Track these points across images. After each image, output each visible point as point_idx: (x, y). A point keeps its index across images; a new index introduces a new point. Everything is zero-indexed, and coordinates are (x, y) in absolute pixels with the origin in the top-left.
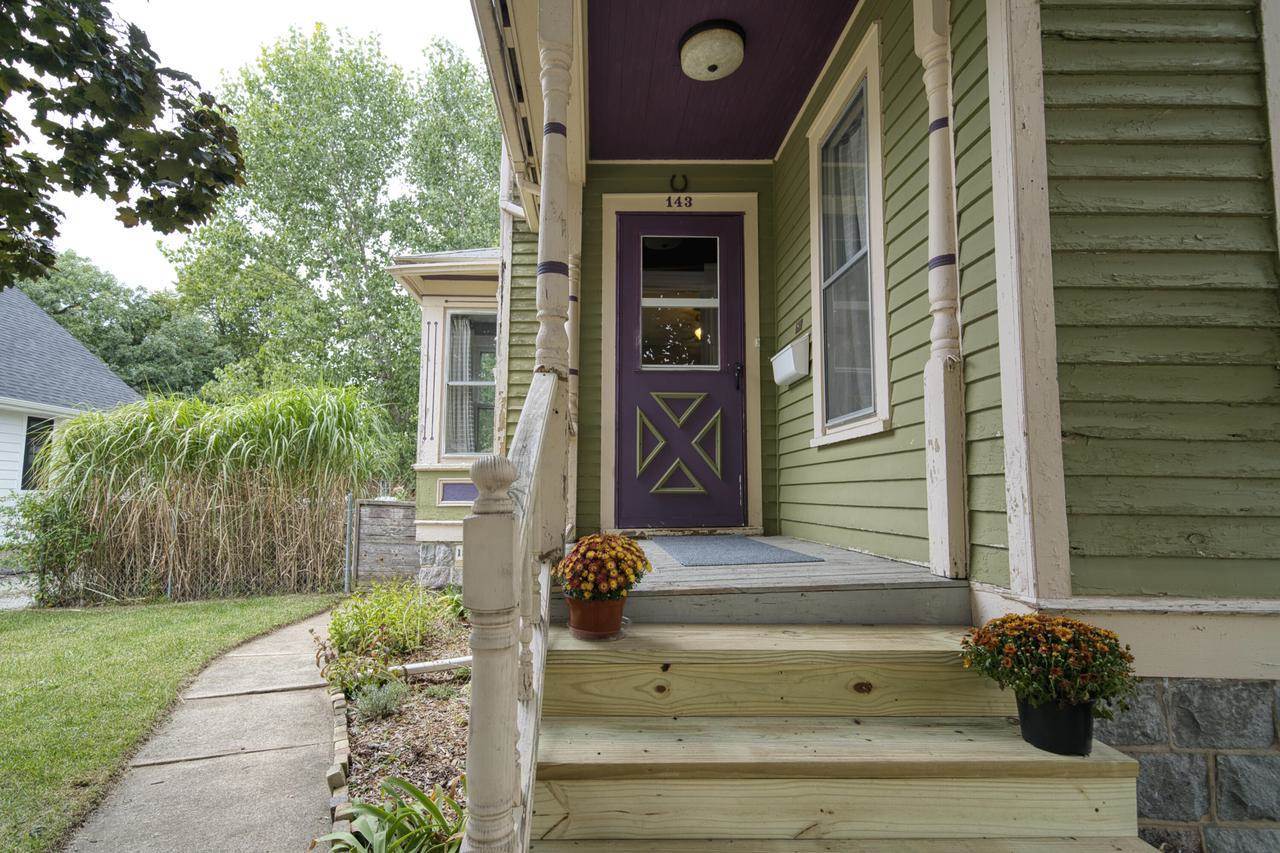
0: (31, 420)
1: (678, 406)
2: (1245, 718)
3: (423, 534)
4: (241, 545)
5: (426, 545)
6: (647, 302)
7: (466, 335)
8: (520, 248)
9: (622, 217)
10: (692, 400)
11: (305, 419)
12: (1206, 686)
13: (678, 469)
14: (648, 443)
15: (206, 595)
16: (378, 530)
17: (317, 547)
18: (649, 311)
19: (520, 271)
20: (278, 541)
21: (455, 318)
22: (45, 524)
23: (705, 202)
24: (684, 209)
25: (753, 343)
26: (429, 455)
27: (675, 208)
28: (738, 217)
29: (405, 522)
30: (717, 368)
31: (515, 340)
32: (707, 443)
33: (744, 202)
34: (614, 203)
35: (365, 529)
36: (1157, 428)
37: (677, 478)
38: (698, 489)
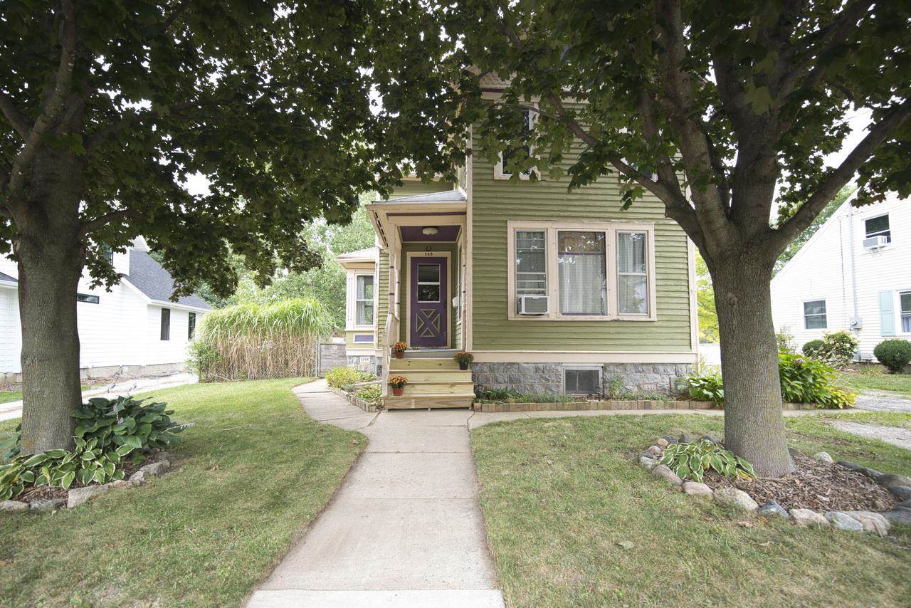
0: (163, 310)
1: (428, 313)
2: (499, 369)
3: (348, 353)
4: (275, 360)
5: (350, 357)
6: (419, 283)
7: (362, 282)
8: (382, 259)
9: (412, 258)
10: (431, 311)
11: (300, 312)
12: (494, 364)
13: (428, 331)
14: (419, 323)
15: (262, 378)
16: (328, 354)
17: (304, 360)
18: (420, 286)
19: (382, 266)
20: (289, 358)
21: (358, 276)
22: (200, 353)
23: (436, 254)
24: (430, 256)
25: (449, 295)
26: (351, 325)
27: (427, 256)
28: (446, 258)
29: (339, 351)
30: (439, 302)
31: (381, 289)
32: (436, 323)
33: (447, 254)
34: (410, 255)
35: (323, 353)
36: (487, 324)
37: (428, 333)
38: (433, 336)
